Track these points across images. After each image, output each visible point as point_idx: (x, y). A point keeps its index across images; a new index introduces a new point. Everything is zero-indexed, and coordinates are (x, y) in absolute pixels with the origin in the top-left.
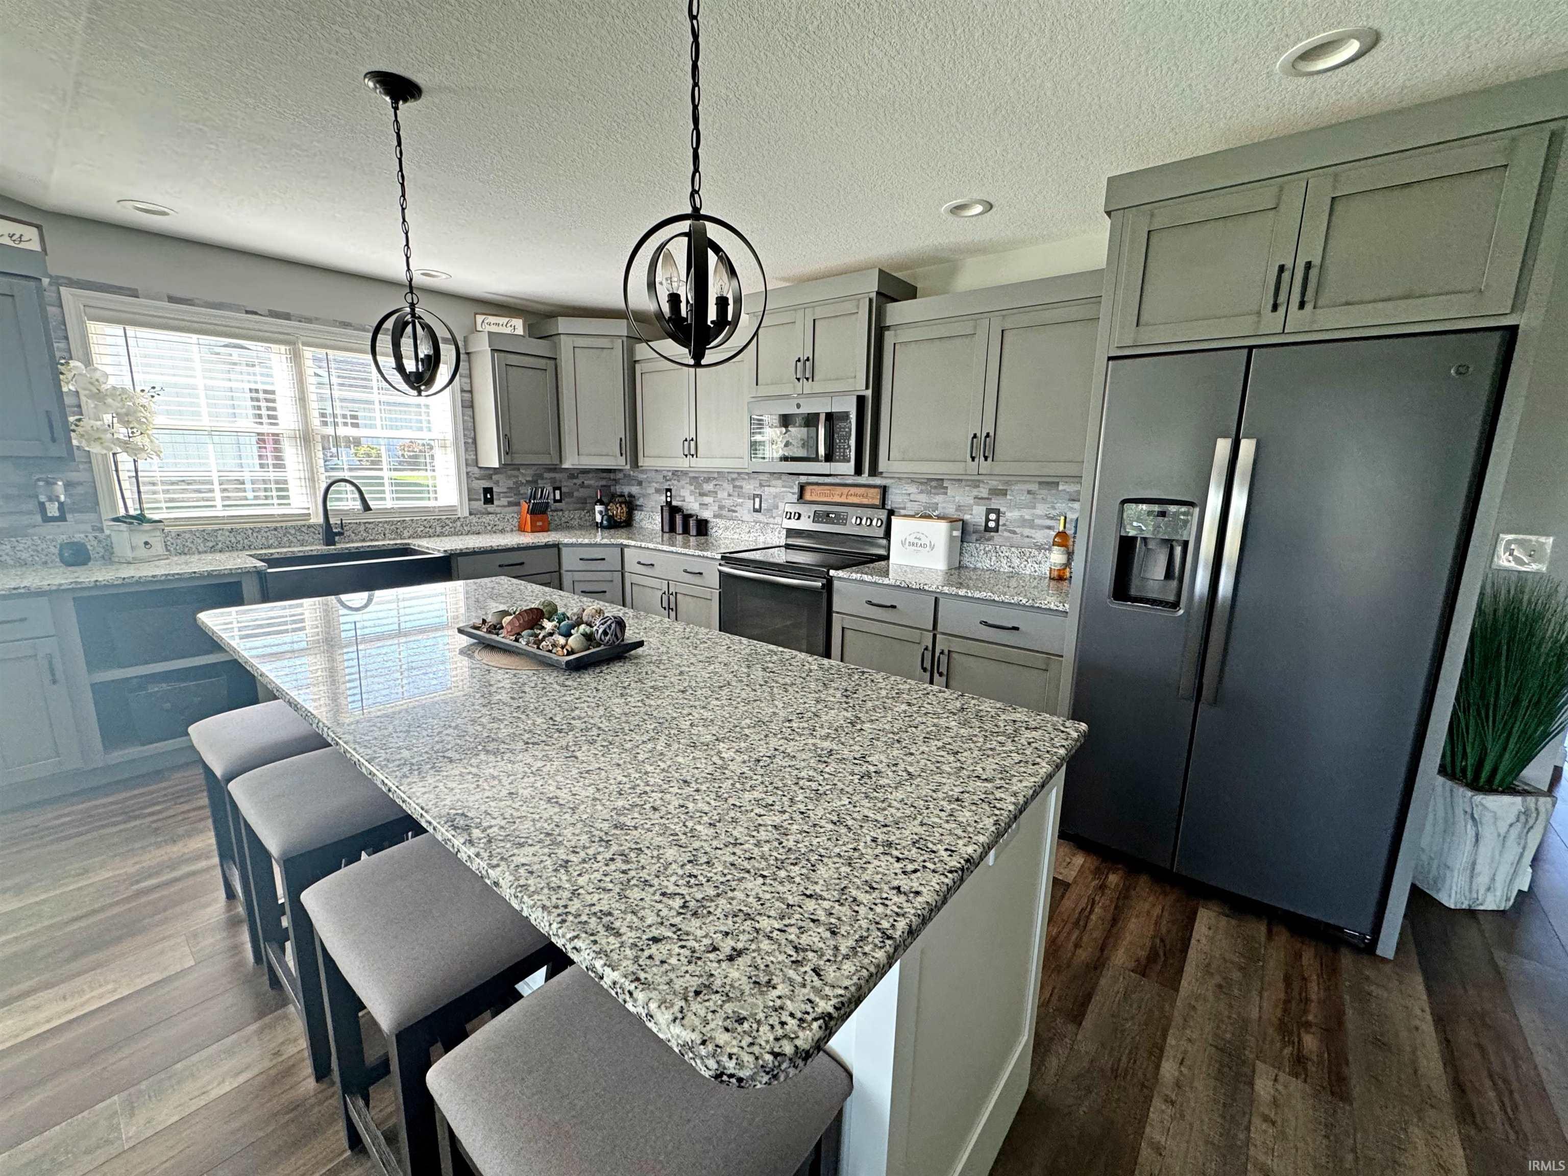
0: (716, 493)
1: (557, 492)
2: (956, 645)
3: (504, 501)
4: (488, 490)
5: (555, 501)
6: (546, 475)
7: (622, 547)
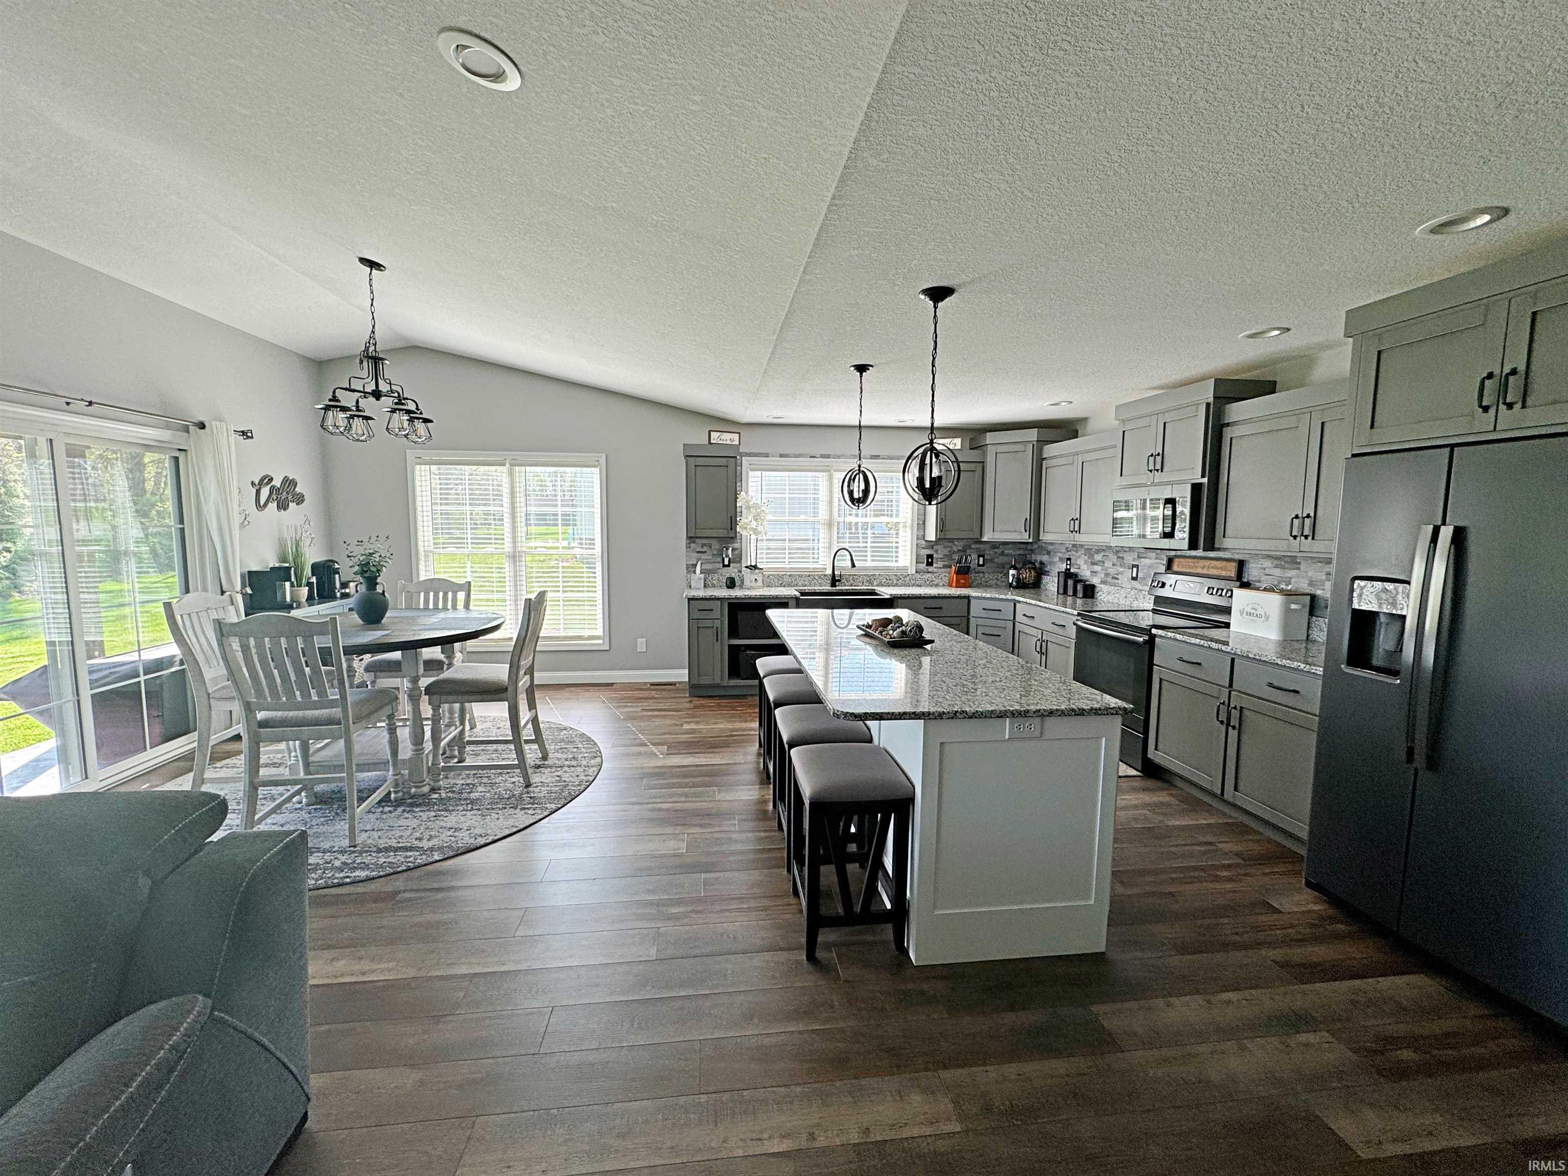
0: (1103, 562)
1: (981, 559)
2: (1246, 702)
3: (940, 564)
4: (930, 556)
5: (979, 565)
6: (973, 546)
7: (1015, 603)
